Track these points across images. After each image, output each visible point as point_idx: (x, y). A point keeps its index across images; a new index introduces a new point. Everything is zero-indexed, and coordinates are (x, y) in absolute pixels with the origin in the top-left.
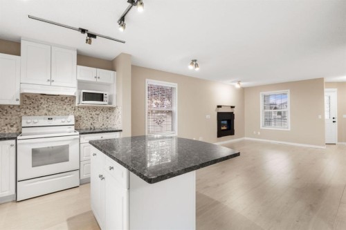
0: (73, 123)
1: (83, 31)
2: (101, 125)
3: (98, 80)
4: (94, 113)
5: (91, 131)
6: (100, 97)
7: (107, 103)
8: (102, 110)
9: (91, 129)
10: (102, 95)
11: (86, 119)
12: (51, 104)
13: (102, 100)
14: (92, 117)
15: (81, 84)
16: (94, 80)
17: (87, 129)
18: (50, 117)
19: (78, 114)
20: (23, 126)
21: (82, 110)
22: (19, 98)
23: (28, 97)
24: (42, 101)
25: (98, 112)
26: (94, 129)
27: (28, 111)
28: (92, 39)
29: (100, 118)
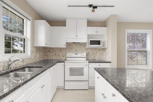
0: (85, 56)
1: (90, 6)
2: (99, 58)
3: (97, 33)
4: (95, 51)
5: (94, 61)
6: (98, 43)
7: (102, 46)
8: (99, 50)
9: (94, 60)
10: (100, 41)
11: (91, 54)
12: (77, 47)
13: (99, 44)
14: (94, 54)
15: (89, 36)
16: (95, 33)
17: (92, 60)
18: (76, 53)
19: (88, 52)
20: (67, 56)
21: (89, 50)
22: (65, 45)
23: (69, 44)
24: (73, 46)
25: (97, 51)
26: (95, 60)
27: (68, 50)
28: (95, 9)
29: (98, 54)
